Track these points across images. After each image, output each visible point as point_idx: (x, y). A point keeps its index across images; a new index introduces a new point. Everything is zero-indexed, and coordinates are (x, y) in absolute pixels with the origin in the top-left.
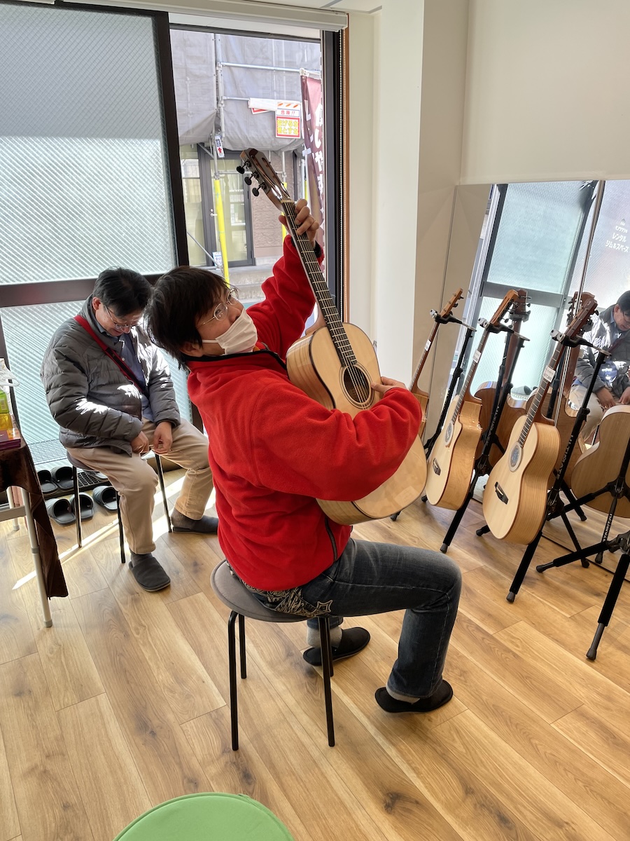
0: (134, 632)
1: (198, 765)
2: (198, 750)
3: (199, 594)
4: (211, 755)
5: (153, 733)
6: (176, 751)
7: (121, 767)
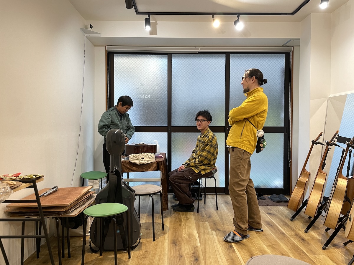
0: (183, 225)
1: (184, 254)
2: (186, 251)
3: (207, 222)
4: (189, 253)
5: (176, 245)
6: (180, 250)
7: (164, 248)
